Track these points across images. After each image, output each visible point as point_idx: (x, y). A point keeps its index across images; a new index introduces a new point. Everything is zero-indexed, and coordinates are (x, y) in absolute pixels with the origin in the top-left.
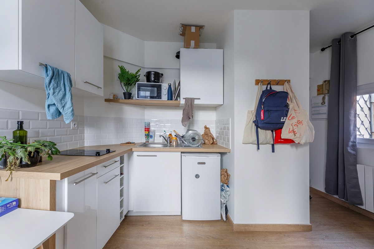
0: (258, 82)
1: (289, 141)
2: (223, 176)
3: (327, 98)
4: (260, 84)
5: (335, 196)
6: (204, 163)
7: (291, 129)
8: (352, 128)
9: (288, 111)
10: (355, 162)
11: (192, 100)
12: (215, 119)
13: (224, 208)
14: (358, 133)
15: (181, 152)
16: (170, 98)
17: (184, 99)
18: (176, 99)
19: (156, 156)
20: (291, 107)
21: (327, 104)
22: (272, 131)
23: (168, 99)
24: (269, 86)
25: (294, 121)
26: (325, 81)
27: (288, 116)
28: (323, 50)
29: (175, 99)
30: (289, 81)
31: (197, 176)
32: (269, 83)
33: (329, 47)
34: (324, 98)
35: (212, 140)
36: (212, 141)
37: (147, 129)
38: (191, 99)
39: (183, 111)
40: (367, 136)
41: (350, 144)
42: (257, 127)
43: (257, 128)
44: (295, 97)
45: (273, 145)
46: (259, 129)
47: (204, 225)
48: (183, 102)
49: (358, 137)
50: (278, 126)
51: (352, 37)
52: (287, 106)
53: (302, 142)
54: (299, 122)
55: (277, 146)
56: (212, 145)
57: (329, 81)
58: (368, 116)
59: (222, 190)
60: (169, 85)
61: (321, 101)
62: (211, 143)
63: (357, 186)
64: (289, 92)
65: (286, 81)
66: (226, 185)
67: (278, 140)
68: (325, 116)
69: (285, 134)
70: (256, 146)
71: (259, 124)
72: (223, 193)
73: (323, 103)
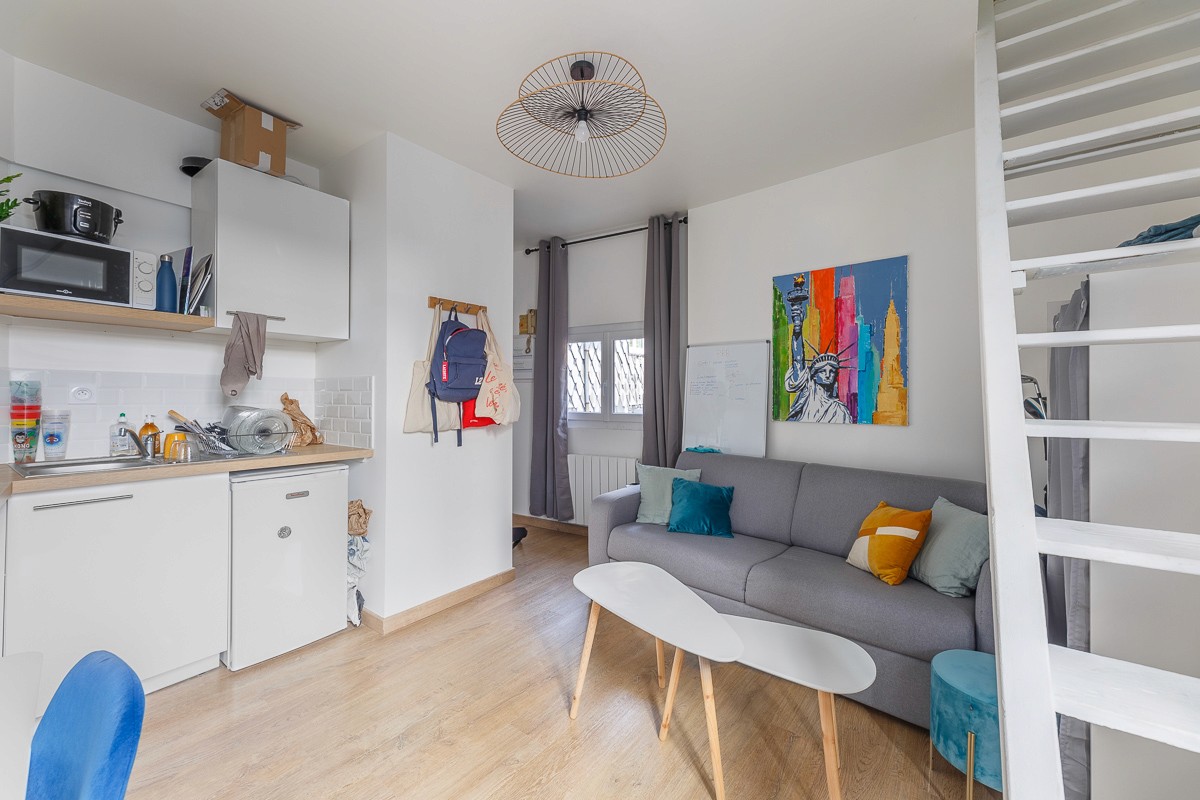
0: (434, 302)
1: (487, 422)
2: (354, 518)
3: (533, 340)
4: (438, 306)
5: (543, 517)
6: (305, 494)
7: (490, 399)
8: (563, 395)
9: (485, 366)
10: (566, 452)
11: (260, 320)
12: (314, 377)
13: (355, 597)
14: (570, 405)
15: (232, 473)
16: (167, 303)
17: (229, 313)
18: (197, 312)
19: (130, 497)
20: (490, 359)
21: (532, 353)
22: (459, 404)
23: (159, 308)
24: (453, 314)
25: (495, 385)
26: (531, 311)
27: (486, 376)
28: (528, 252)
29: (191, 311)
30: (484, 309)
31: (284, 532)
32: (454, 307)
33: (536, 250)
34: (529, 341)
35: (309, 434)
36: (311, 436)
37: (30, 408)
38: (257, 317)
39: (226, 351)
40: (580, 410)
41: (561, 421)
42: (433, 395)
43: (433, 399)
44: (494, 340)
45: (459, 432)
46: (436, 400)
47: (303, 656)
48: (224, 322)
49: (569, 411)
50: (470, 394)
51: (563, 246)
52: (484, 357)
53: (505, 423)
54: (502, 387)
55: (467, 433)
56: (312, 446)
57: (535, 312)
58: (582, 373)
59: (352, 553)
60: (163, 262)
61: (526, 347)
62: (308, 442)
63: (567, 490)
64: (486, 330)
65: (480, 307)
66: (359, 539)
67: (470, 420)
68: (530, 375)
69: (481, 410)
70: (429, 437)
71: (436, 390)
72: (354, 560)
73: (528, 350)
